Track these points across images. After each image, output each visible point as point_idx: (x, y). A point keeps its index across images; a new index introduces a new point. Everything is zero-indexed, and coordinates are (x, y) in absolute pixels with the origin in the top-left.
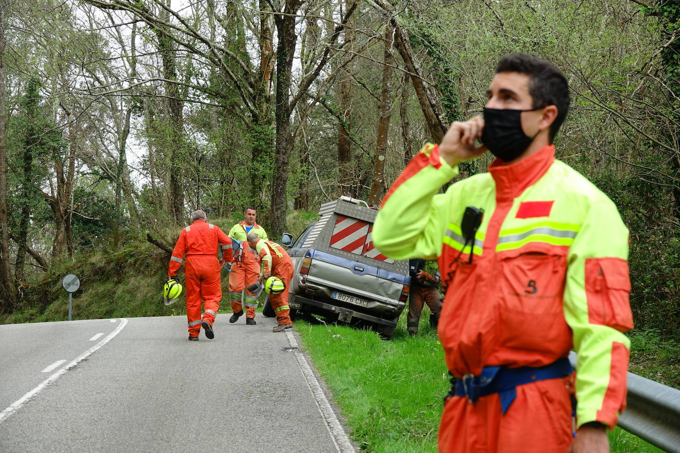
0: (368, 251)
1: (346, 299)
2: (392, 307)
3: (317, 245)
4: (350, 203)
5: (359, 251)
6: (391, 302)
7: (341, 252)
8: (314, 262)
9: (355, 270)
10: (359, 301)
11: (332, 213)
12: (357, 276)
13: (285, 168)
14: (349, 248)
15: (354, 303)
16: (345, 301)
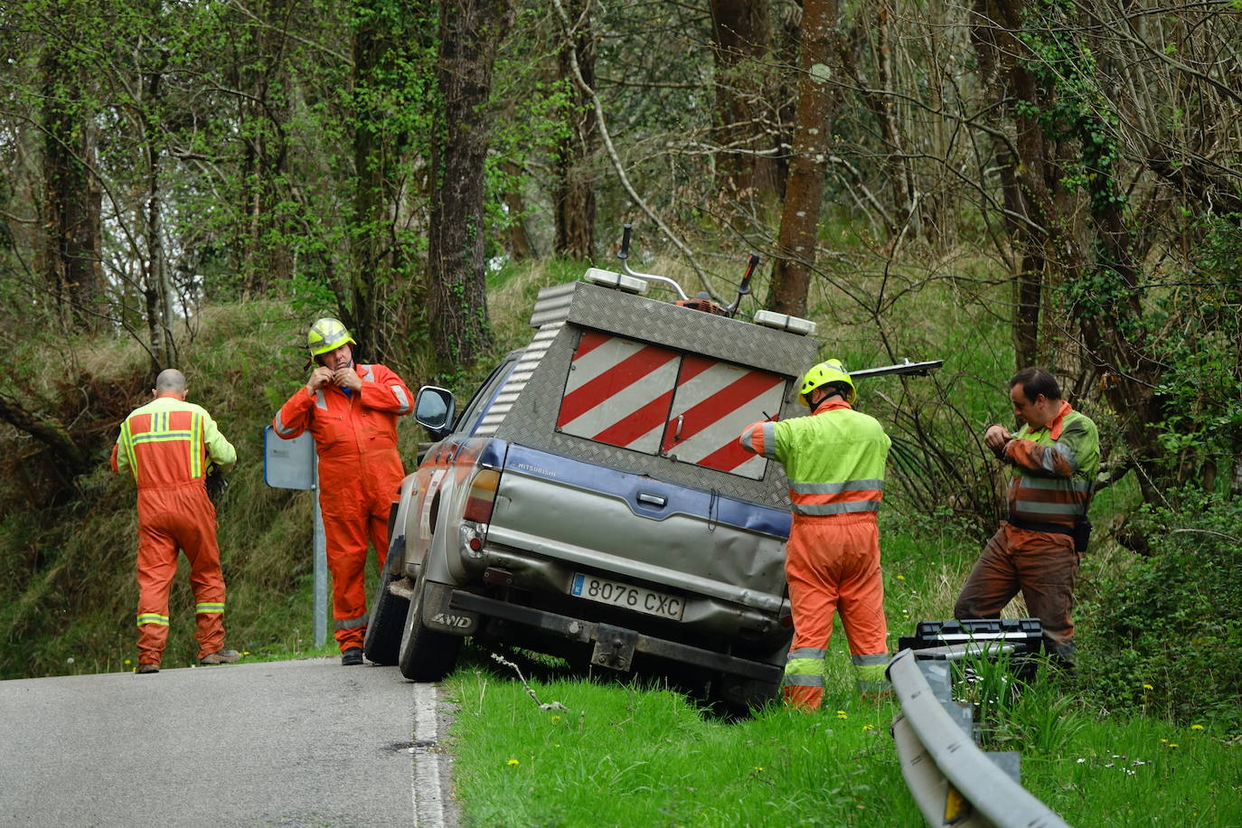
0: (678, 440)
1: (614, 596)
2: (760, 618)
3: (514, 428)
4: (618, 292)
5: (650, 441)
6: (756, 601)
7: (595, 448)
8: (508, 481)
9: (640, 501)
10: (654, 603)
11: (562, 324)
12: (647, 524)
13: (476, 109)
14: (618, 436)
15: (639, 607)
16: (610, 602)
